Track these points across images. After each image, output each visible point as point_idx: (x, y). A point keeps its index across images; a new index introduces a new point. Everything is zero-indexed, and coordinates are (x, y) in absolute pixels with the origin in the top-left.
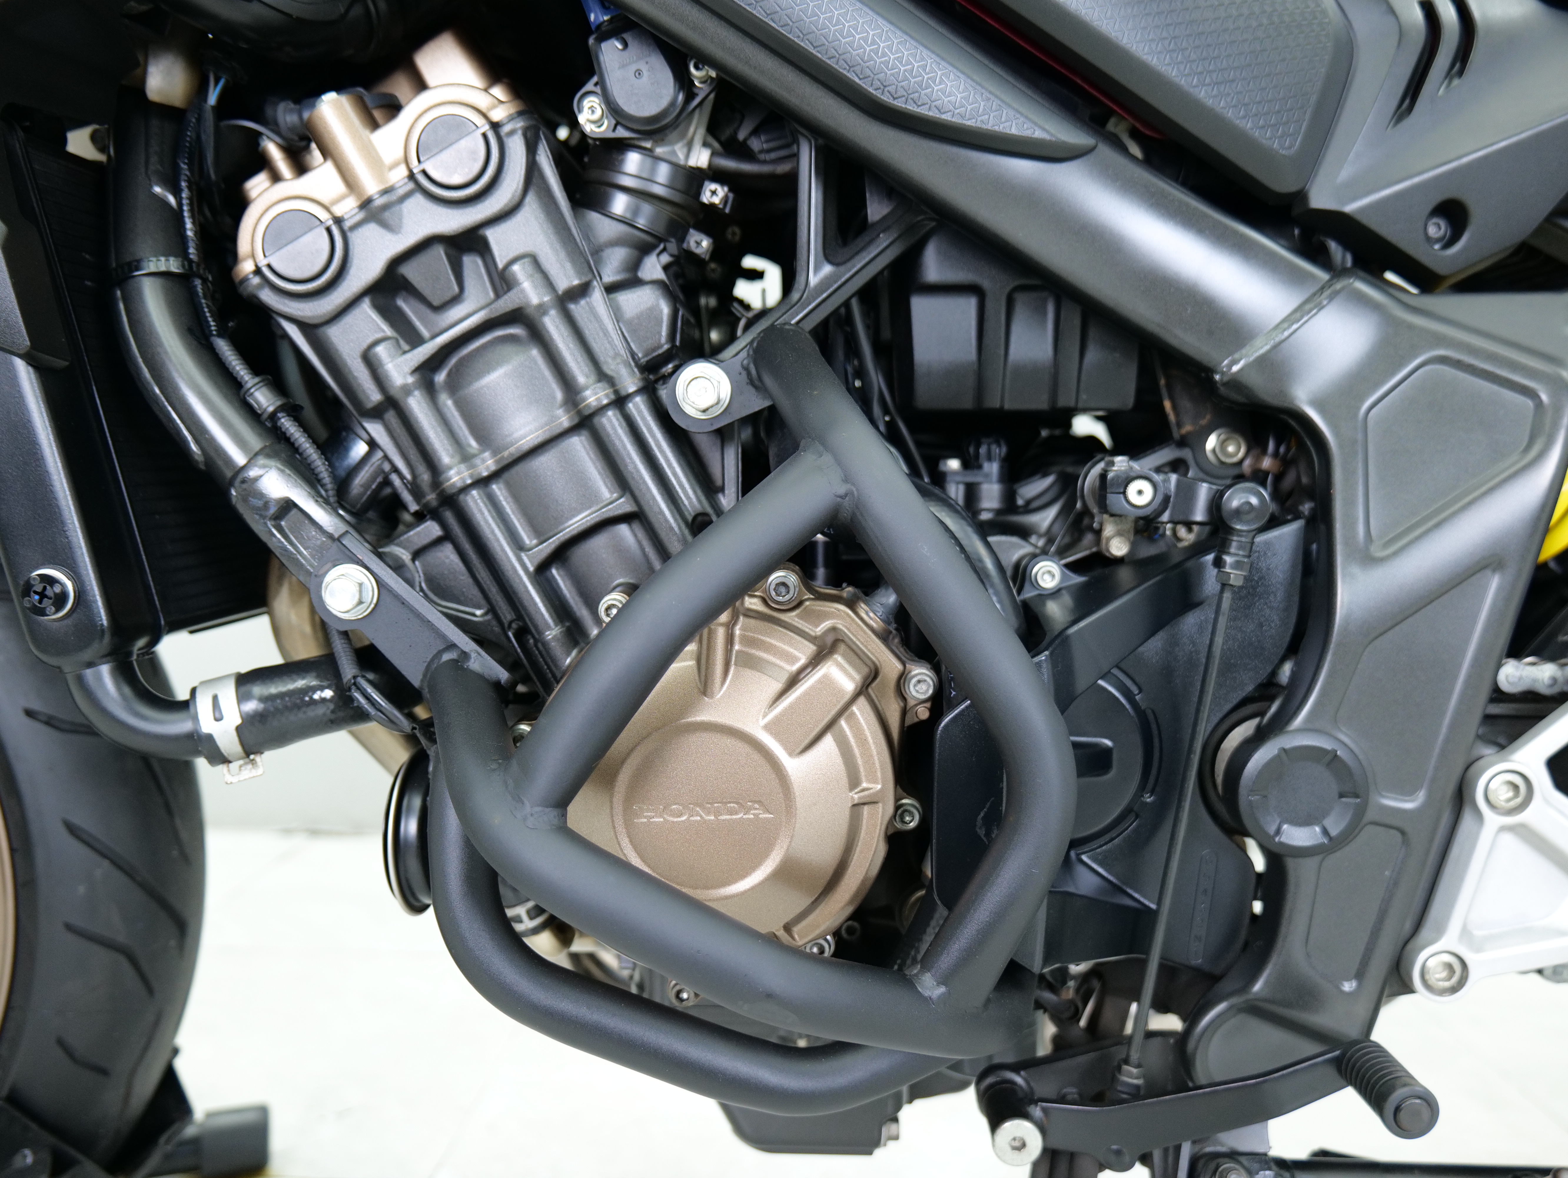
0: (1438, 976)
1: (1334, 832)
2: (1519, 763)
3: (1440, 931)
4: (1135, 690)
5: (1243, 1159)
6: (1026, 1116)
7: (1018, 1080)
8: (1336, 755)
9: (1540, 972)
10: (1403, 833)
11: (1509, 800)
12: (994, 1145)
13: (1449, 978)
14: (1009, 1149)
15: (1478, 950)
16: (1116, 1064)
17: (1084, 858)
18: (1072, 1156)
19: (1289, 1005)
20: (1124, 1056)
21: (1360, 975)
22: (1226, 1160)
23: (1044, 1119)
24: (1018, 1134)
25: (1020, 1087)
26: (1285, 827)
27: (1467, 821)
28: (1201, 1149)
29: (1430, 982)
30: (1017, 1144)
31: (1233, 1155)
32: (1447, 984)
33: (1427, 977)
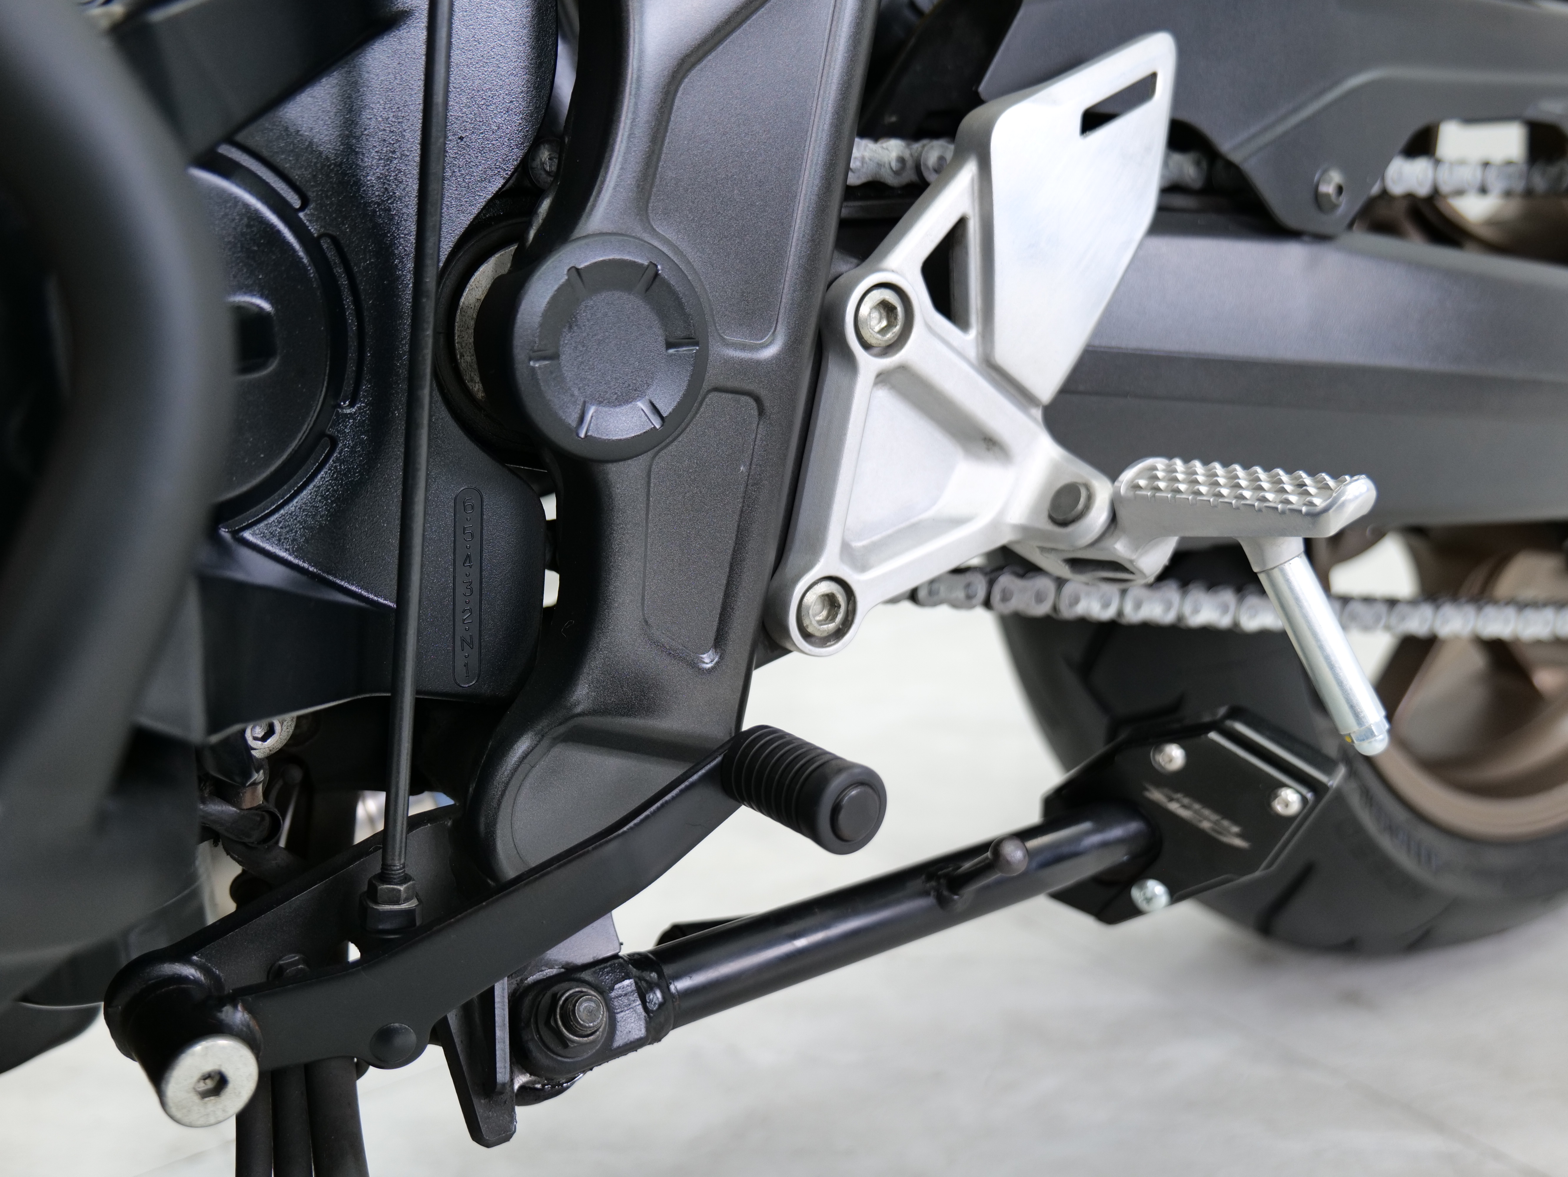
0: (816, 616)
1: (666, 410)
2: (893, 271)
3: (816, 548)
4: (295, 201)
5: (586, 975)
6: (218, 1029)
7: (189, 971)
8: (656, 275)
9: (913, 596)
10: (757, 400)
11: (883, 331)
12: (163, 1103)
13: (831, 617)
14: (196, 1099)
15: (863, 567)
16: (365, 888)
17: (247, 535)
18: (309, 1070)
19: (628, 709)
20: (378, 869)
21: (719, 641)
22: (565, 985)
23: (253, 1023)
24: (209, 1066)
25: (196, 982)
26: (591, 411)
27: (833, 373)
28: (522, 981)
29: (810, 630)
30: (210, 1084)
31: (571, 973)
32: (831, 626)
33: (806, 622)
